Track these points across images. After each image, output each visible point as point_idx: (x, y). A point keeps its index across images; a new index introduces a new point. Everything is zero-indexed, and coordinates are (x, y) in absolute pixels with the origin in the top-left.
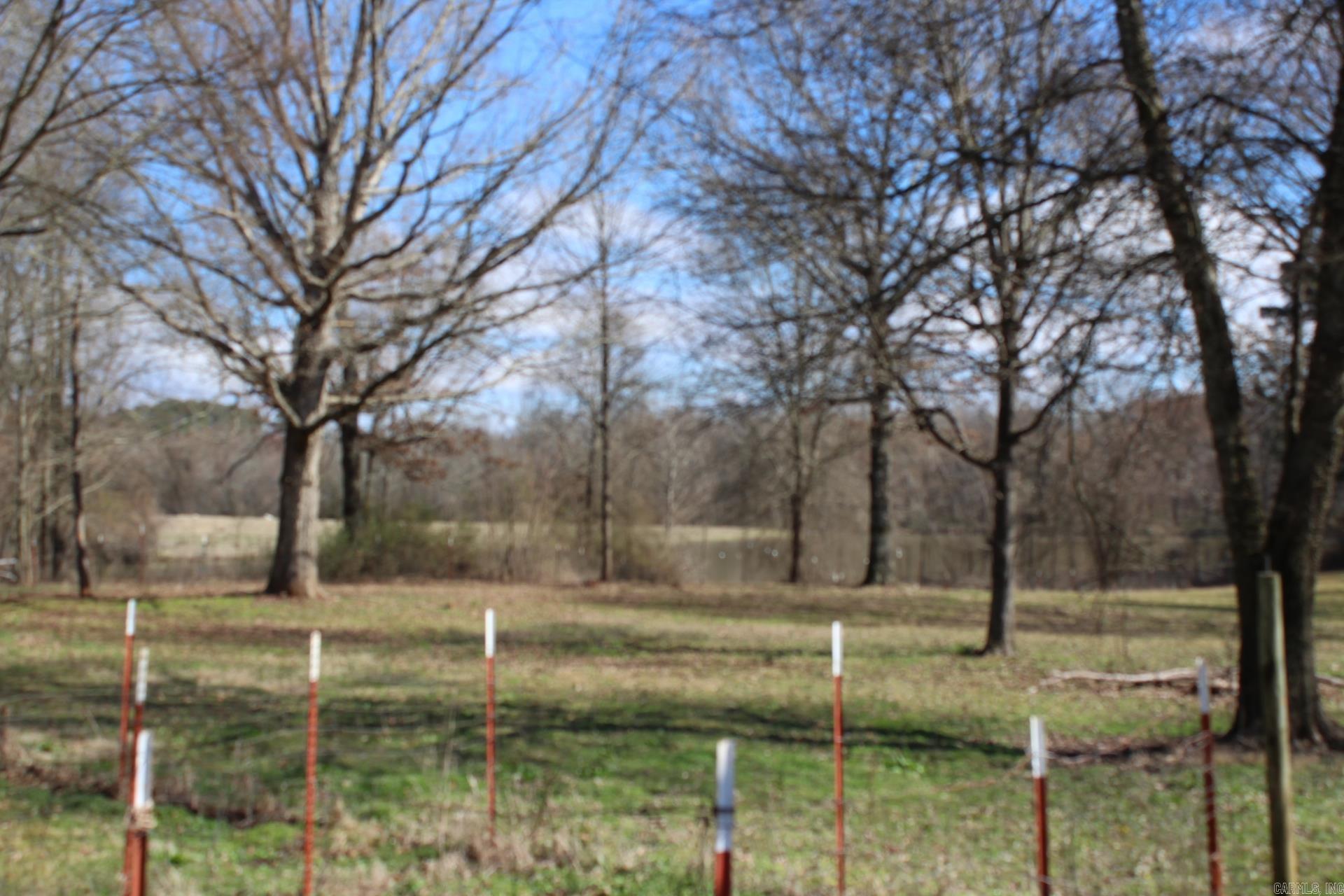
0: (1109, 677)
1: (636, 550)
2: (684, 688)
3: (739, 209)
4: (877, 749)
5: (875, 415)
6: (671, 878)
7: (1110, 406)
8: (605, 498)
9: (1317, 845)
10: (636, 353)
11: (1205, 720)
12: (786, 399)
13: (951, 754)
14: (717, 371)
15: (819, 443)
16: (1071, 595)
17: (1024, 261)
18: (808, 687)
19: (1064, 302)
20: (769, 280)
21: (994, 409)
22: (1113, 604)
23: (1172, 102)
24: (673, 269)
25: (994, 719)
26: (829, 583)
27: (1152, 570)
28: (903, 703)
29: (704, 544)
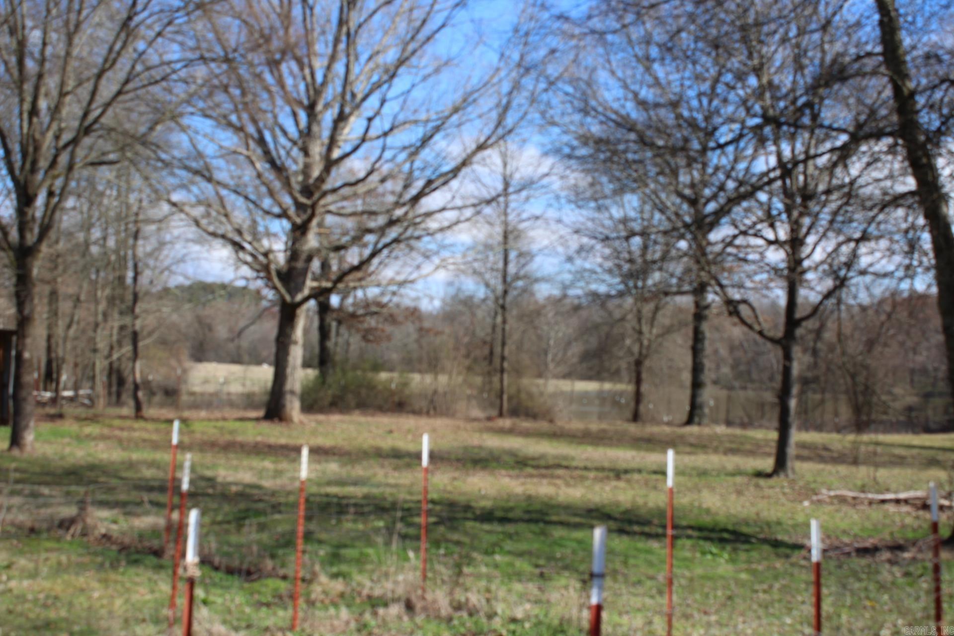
0: (862, 495)
1: (523, 396)
2: (557, 494)
3: (604, 155)
4: (694, 541)
5: (697, 305)
6: (549, 626)
7: (867, 301)
8: (503, 358)
10: (528, 257)
11: (935, 527)
12: (633, 292)
13: (746, 546)
14: (585, 270)
15: (656, 323)
16: (835, 436)
17: (807, 195)
18: (646, 496)
19: (836, 226)
20: (623, 205)
21: (783, 301)
22: (867, 444)
23: (918, 84)
24: (557, 197)
25: (779, 523)
26: (660, 423)
27: (895, 420)
28: (714, 509)
29: (572, 392)
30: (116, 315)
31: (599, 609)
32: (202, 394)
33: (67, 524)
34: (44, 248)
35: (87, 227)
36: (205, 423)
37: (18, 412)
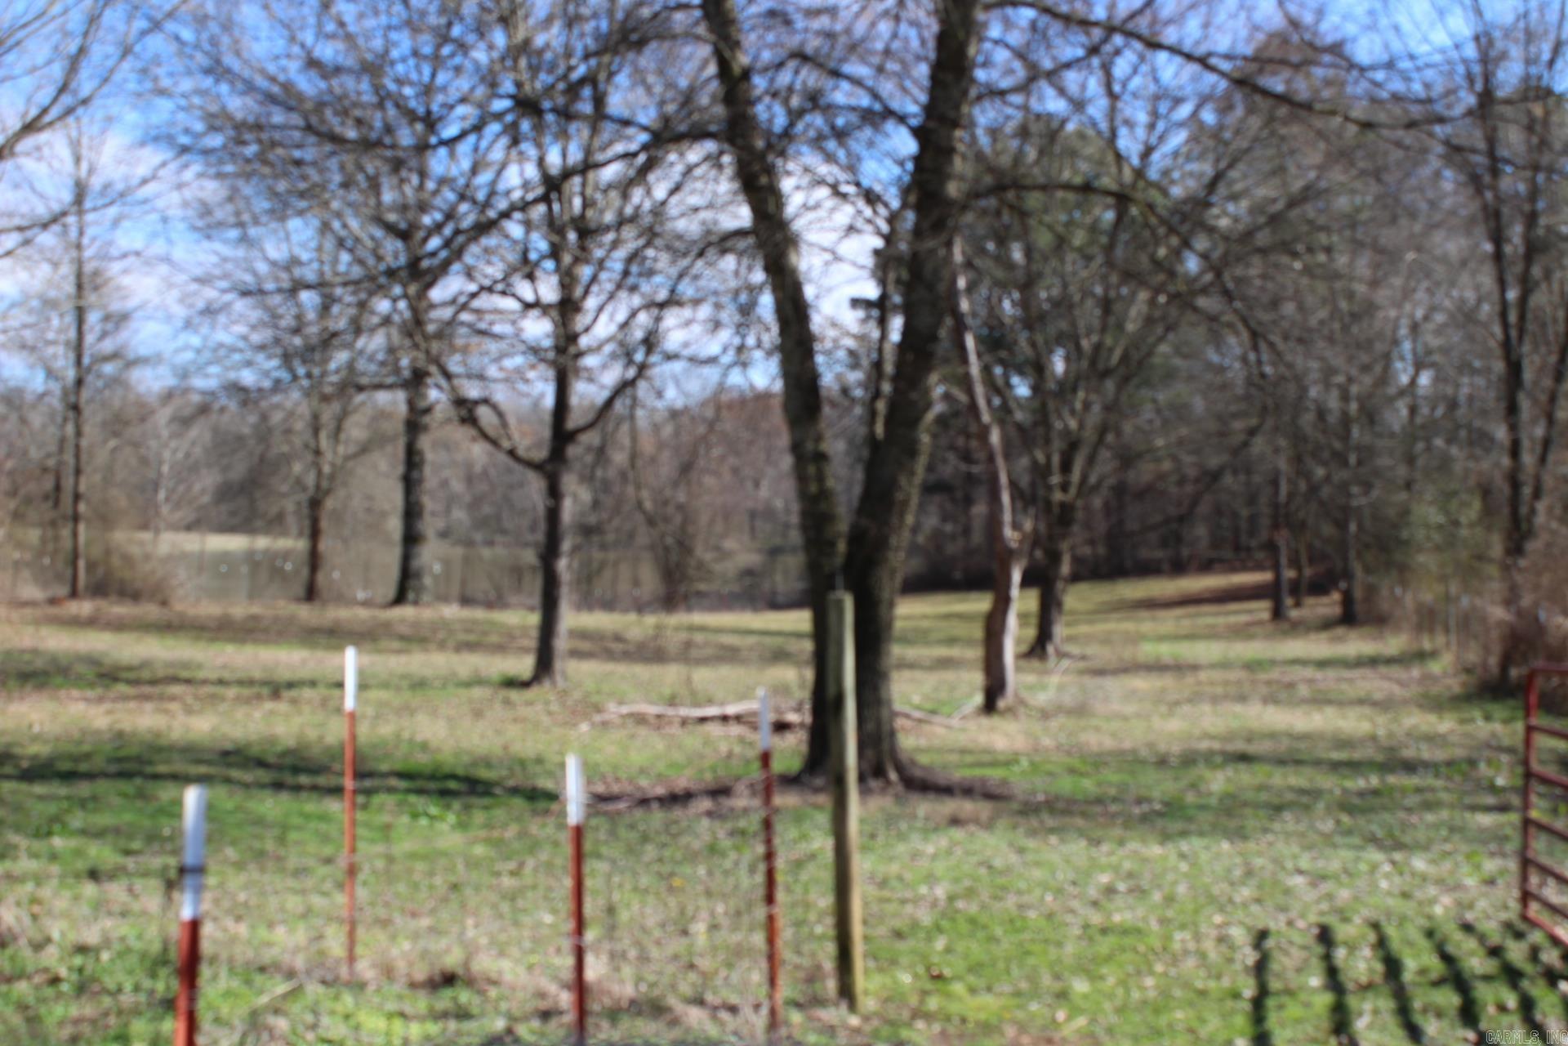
0: (670, 712)
1: (116, 561)
2: (170, 728)
3: (251, 150)
4: (399, 797)
5: (411, 403)
6: (143, 956)
7: (679, 404)
8: (77, 497)
9: (886, 893)
10: (118, 320)
11: (765, 758)
12: (305, 383)
13: (486, 801)
14: (221, 345)
15: (343, 436)
16: (632, 617)
18: (322, 725)
19: (631, 280)
20: (288, 238)
21: (549, 401)
22: (677, 629)
23: (756, 58)
24: (165, 220)
25: (539, 761)
26: (354, 602)
27: (726, 590)
28: (434, 743)
29: (202, 554)
31: (194, 926)
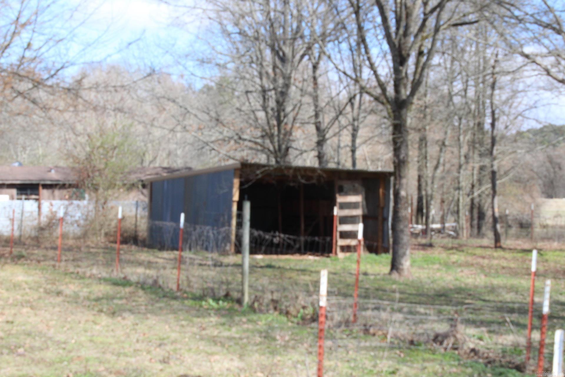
30: (476, 157)
32: (553, 227)
33: (440, 338)
34: (415, 100)
35: (450, 80)
36: (557, 253)
37: (396, 242)
